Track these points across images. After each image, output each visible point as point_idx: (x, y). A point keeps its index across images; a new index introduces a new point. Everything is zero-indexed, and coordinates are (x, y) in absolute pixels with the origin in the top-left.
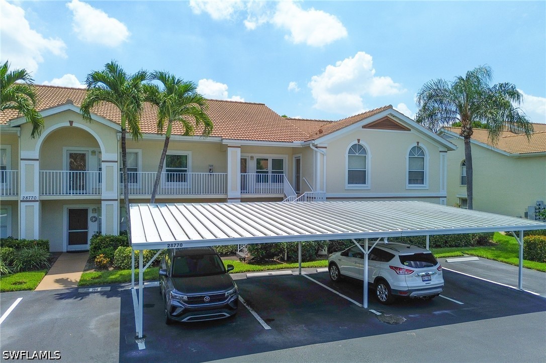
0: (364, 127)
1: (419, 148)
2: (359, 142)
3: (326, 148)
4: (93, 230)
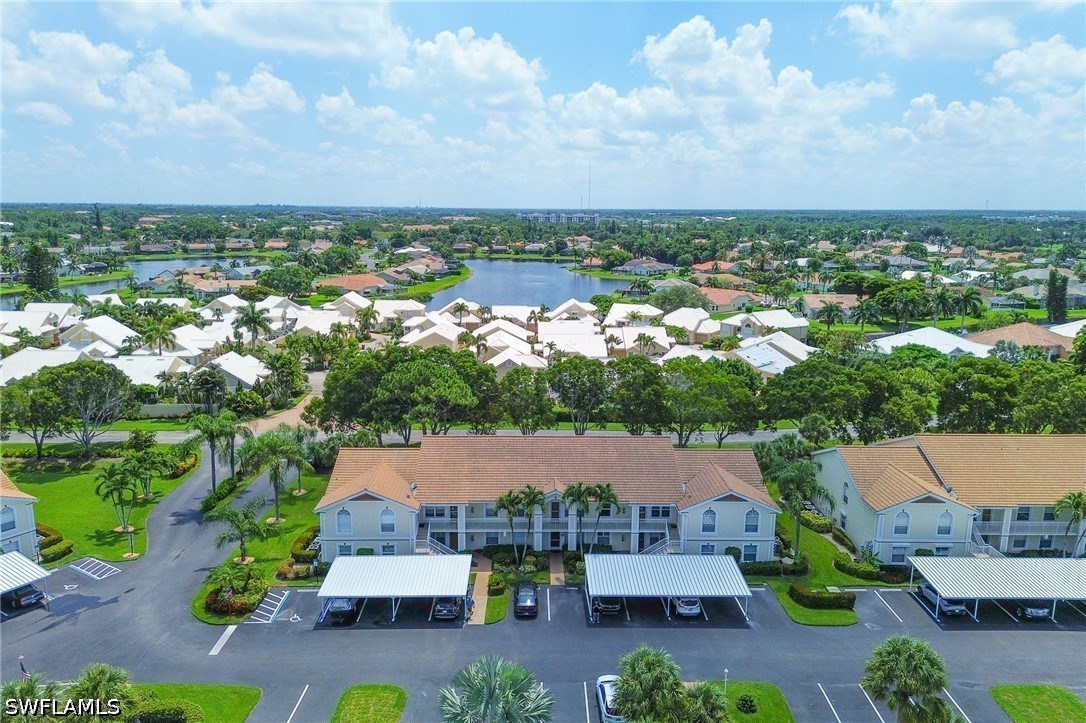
0: (714, 501)
1: (755, 511)
2: (710, 509)
3: (688, 512)
4: (562, 540)
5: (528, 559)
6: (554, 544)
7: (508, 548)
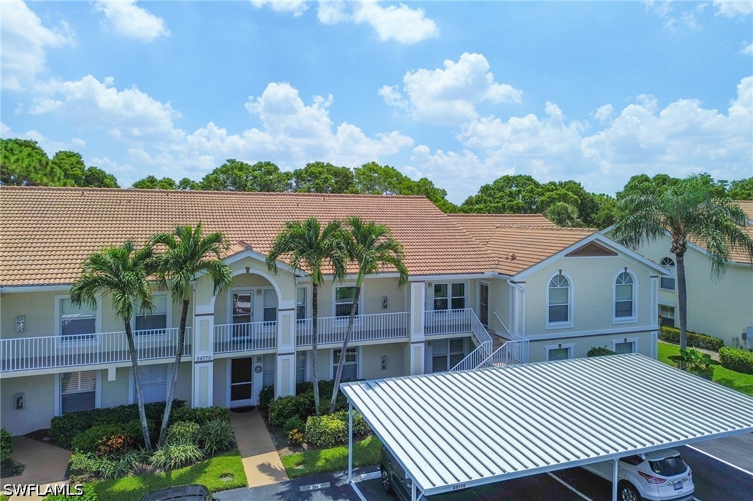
0: (567, 255)
1: (626, 274)
2: (561, 273)
3: (525, 282)
4: (257, 382)
5: (177, 428)
6: (240, 392)
7: (126, 414)
